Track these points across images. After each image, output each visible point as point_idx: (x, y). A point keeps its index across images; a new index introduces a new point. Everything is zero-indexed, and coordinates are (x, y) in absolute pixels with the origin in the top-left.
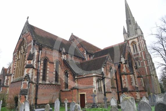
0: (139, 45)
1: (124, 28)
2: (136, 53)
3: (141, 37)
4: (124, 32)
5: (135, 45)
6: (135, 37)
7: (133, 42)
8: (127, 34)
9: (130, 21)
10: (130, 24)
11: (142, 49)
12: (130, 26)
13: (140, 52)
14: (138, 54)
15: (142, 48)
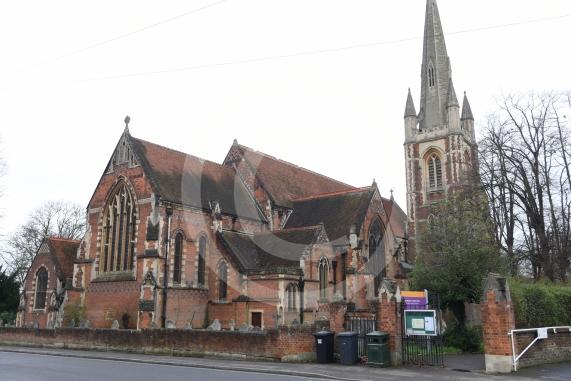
0: (448, 163)
1: (409, 96)
2: (436, 189)
3: (456, 137)
4: (409, 112)
5: (438, 160)
6: (440, 132)
7: (431, 150)
8: (418, 117)
9: (432, 72)
10: (432, 83)
11: (455, 180)
12: (432, 91)
13: (448, 187)
14: (440, 193)
15: (455, 175)
